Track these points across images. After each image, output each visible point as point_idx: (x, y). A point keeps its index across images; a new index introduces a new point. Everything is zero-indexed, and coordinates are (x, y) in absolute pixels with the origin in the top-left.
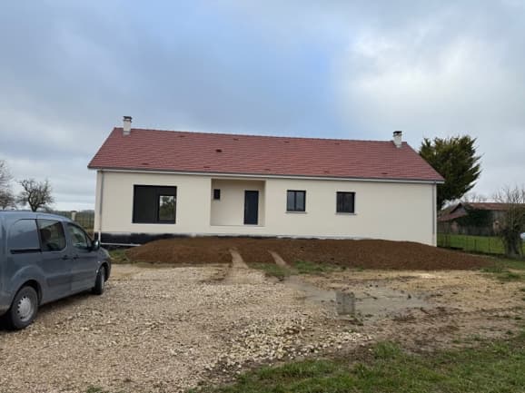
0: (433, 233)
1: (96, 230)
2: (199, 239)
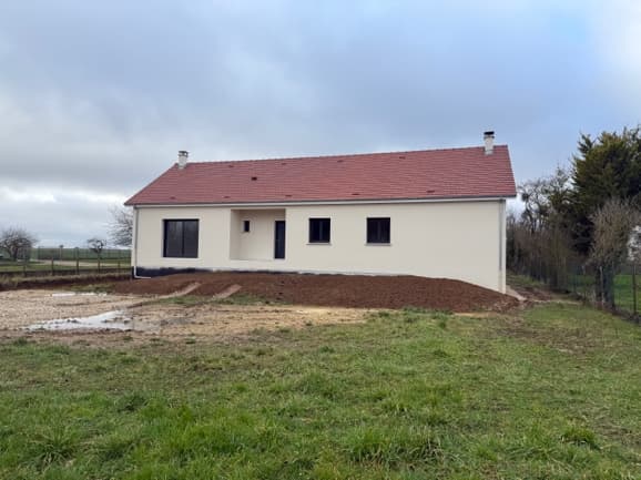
1: (133, 264)
2: (220, 273)
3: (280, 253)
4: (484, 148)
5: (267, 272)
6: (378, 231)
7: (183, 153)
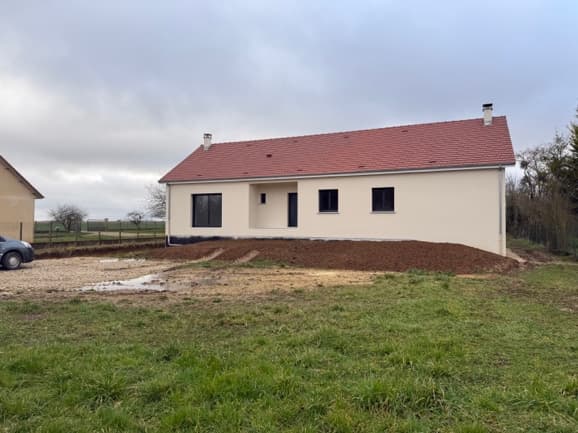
0: (501, 232)
1: (167, 233)
2: (241, 240)
3: (293, 221)
4: (482, 120)
5: (282, 239)
6: (383, 200)
7: (208, 136)
